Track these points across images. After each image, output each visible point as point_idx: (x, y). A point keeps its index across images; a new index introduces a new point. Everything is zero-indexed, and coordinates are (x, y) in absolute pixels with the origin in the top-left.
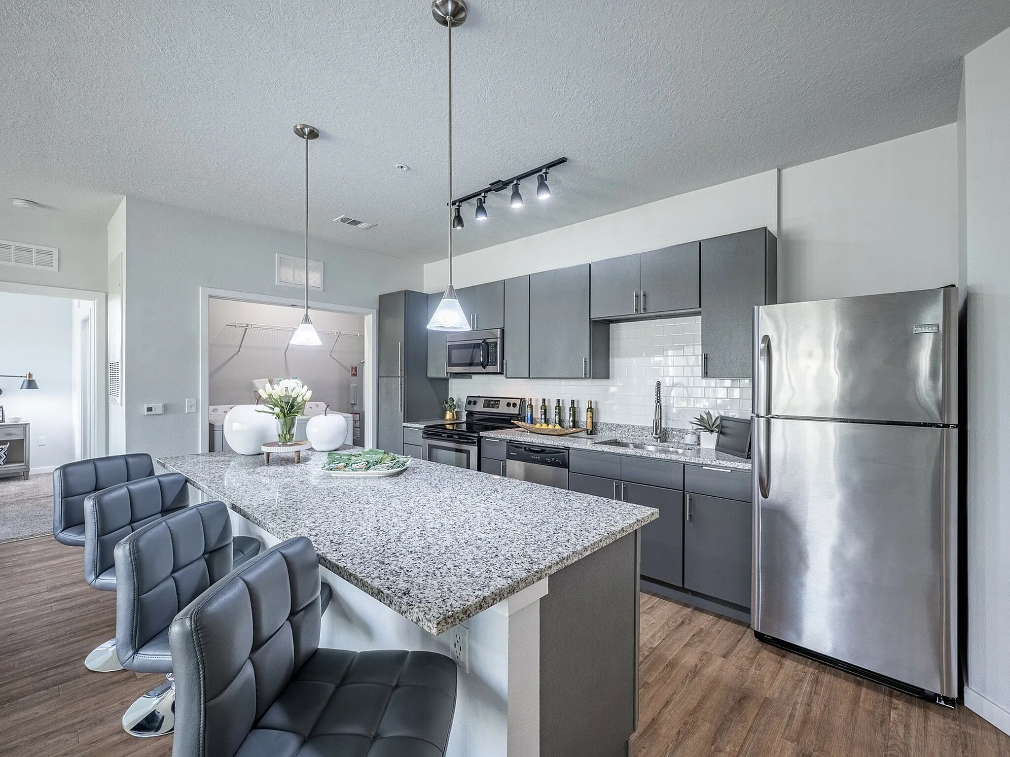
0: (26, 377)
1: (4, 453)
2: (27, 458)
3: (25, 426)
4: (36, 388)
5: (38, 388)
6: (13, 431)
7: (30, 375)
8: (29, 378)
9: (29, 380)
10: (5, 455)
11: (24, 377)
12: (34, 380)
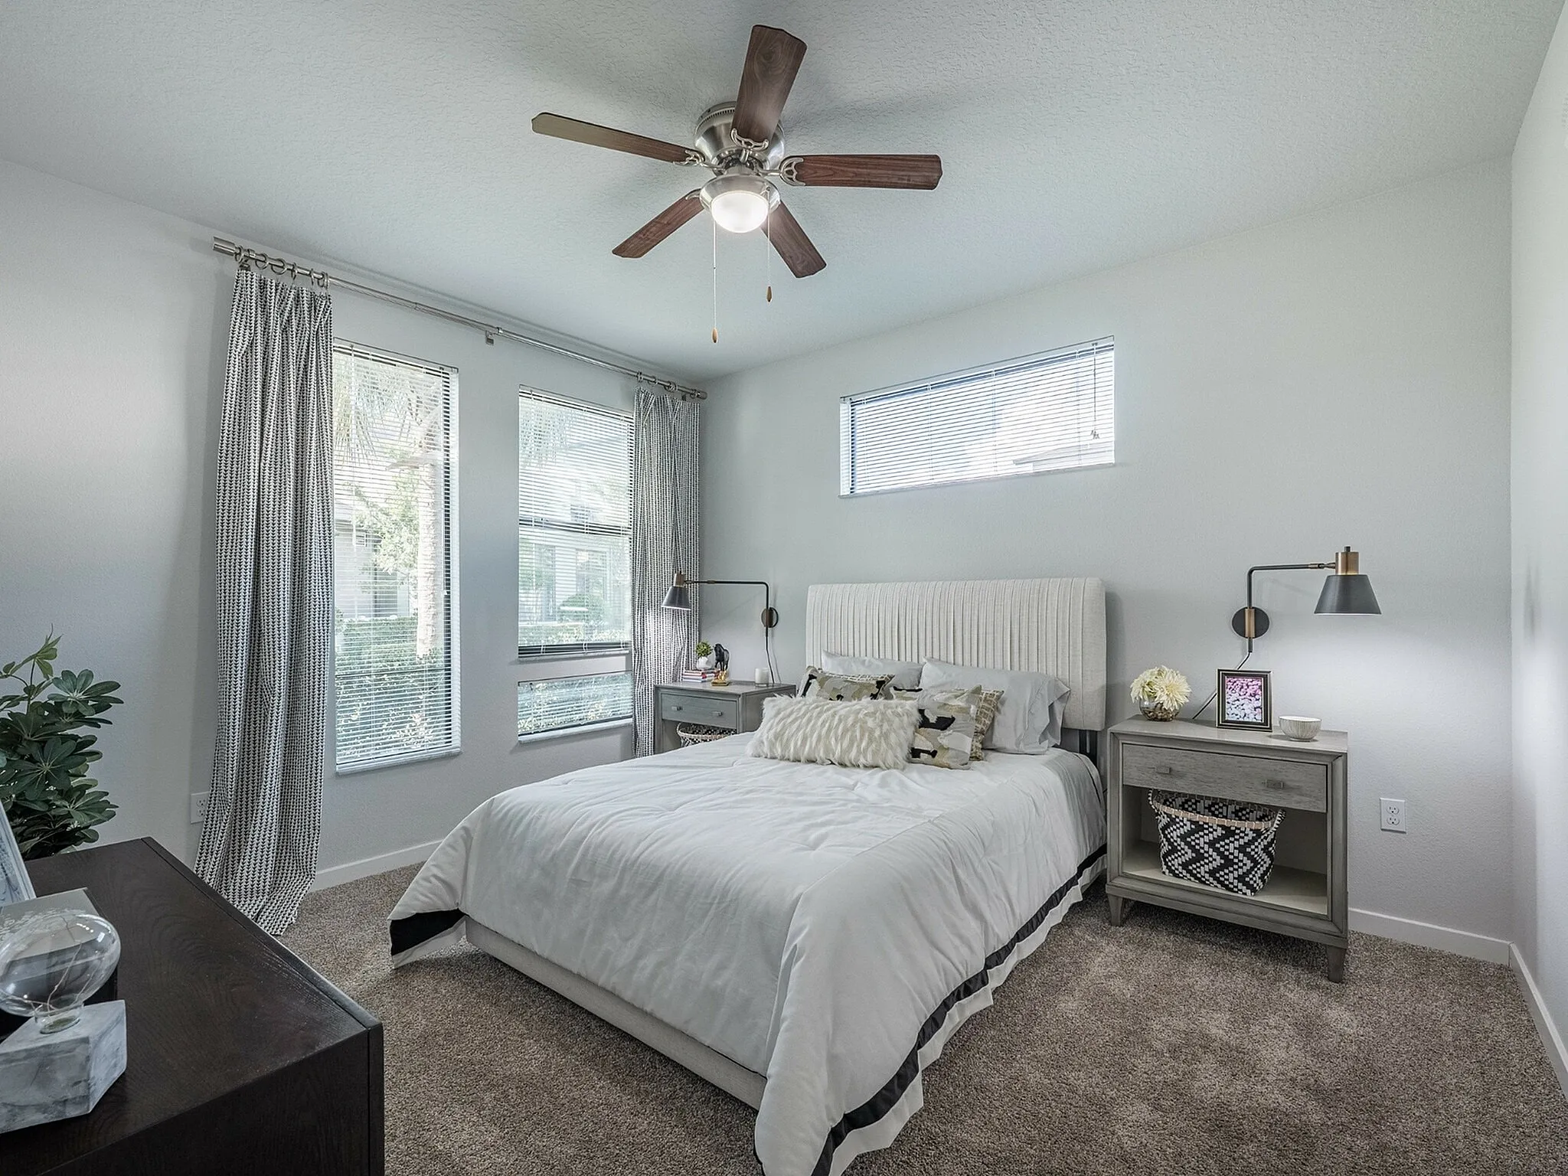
0: (1334, 566)
1: (1265, 849)
2: (1338, 880)
3: (1332, 764)
4: (1371, 607)
5: (1380, 613)
6: (1292, 775)
7: (1350, 558)
8: (1346, 567)
9: (1345, 579)
10: (1269, 854)
11: (1329, 566)
12: (1364, 578)
